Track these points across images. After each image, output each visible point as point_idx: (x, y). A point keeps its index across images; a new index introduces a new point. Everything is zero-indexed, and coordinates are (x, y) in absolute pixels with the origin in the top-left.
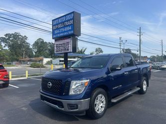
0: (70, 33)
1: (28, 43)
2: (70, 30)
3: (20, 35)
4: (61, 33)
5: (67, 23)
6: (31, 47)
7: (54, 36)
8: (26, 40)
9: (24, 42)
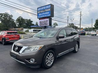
0: (48, 15)
1: (13, 19)
2: (48, 14)
3: (8, 15)
4: (43, 15)
5: (46, 10)
6: (15, 22)
7: (39, 17)
8: (12, 18)
9: (11, 19)
